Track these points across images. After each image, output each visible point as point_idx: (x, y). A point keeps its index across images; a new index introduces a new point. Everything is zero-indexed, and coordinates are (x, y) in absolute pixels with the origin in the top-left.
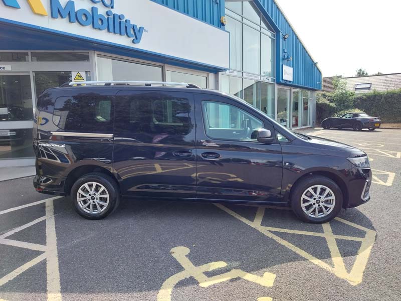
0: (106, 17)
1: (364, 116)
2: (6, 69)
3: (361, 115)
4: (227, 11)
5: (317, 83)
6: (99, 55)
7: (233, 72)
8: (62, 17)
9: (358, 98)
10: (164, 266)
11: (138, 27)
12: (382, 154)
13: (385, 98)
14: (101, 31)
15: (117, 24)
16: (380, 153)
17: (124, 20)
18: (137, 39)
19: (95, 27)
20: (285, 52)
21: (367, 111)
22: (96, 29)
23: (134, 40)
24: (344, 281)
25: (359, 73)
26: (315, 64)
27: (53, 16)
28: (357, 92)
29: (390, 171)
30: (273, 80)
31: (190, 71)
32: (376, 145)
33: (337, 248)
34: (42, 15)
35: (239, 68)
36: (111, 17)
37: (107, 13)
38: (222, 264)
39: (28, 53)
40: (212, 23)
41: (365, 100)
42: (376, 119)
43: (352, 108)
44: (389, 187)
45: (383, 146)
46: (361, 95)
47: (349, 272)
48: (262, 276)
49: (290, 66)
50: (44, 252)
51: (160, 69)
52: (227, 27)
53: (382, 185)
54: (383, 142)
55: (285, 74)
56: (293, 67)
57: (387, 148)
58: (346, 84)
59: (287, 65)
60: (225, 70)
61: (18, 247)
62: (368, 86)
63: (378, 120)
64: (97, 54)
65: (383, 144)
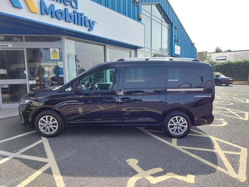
0: (73, 14)
1: (223, 76)
2: (9, 46)
3: (221, 76)
4: (143, 12)
5: (194, 56)
6: (67, 38)
7: (146, 49)
8: (47, 14)
9: (218, 66)
10: (125, 171)
11: (92, 21)
12: (238, 100)
13: (235, 65)
14: (69, 23)
15: (80, 19)
16: (236, 100)
17: (84, 16)
18: (91, 28)
19: (67, 21)
20: (176, 37)
21: (224, 74)
22: (67, 22)
23: (89, 29)
24: (236, 179)
25: (217, 50)
26: (193, 44)
27: (42, 14)
28: (218, 62)
29: (245, 111)
30: (169, 54)
31: (117, 48)
32: (232, 95)
33: (227, 159)
34: (35, 13)
35: (149, 47)
36: (76, 14)
37: (74, 12)
38: (160, 170)
39: (23, 36)
40: (134, 18)
41: (223, 67)
42: (230, 78)
43: (215, 72)
44: (247, 121)
45: (236, 95)
46: (221, 64)
47: (237, 174)
48: (186, 177)
49: (179, 46)
50: (48, 163)
51: (103, 47)
52: (143, 21)
53: (243, 120)
54: (236, 93)
55: (176, 51)
56: (180, 46)
57: (239, 96)
58: (211, 56)
59: (177, 45)
60: (142, 48)
61: (31, 160)
62: (224, 58)
63: (231, 79)
64: (66, 38)
65: (237, 94)
